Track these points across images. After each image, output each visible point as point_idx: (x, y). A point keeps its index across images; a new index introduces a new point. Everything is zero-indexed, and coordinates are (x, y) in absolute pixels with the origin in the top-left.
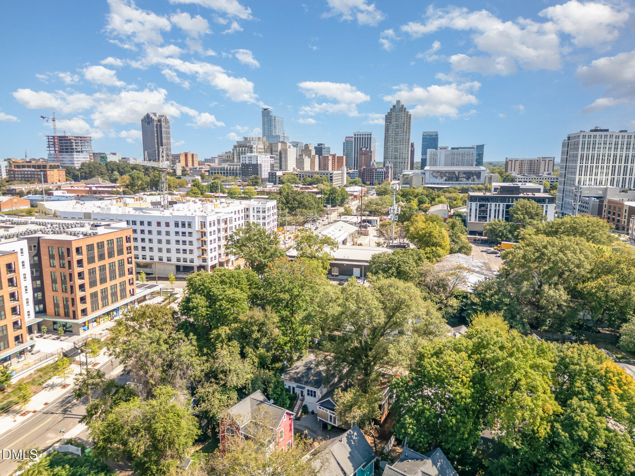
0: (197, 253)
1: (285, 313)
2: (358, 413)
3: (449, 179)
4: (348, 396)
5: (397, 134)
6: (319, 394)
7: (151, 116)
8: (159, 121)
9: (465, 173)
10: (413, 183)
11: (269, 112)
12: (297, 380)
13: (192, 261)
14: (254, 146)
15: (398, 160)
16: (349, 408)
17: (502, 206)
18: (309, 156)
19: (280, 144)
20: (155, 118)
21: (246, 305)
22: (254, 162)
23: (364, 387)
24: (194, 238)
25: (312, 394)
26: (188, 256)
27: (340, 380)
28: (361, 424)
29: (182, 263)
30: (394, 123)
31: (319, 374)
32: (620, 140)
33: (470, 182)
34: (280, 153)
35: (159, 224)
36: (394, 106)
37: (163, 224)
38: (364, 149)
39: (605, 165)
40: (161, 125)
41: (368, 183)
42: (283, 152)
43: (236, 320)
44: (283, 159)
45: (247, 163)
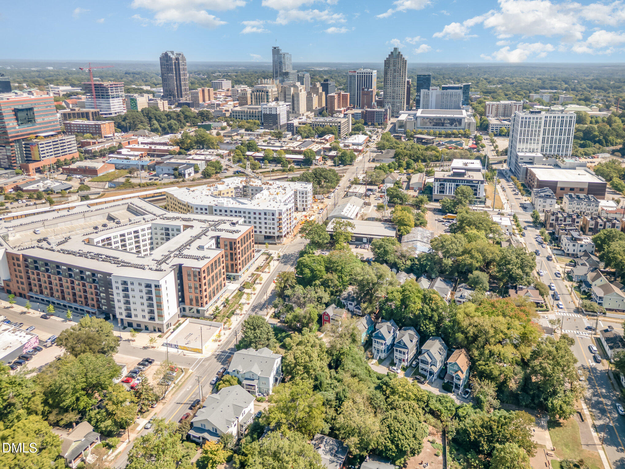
0: (277, 229)
1: (340, 274)
2: (369, 310)
3: (437, 124)
4: (365, 305)
5: (394, 78)
6: (353, 304)
7: (170, 54)
8: (177, 59)
9: (449, 119)
10: (407, 127)
11: (278, 50)
12: (345, 299)
13: (274, 233)
14: (270, 90)
15: (396, 100)
16: (366, 309)
17: (453, 185)
18: (317, 93)
19: (292, 89)
20: (173, 57)
21: (324, 272)
22: (274, 112)
23: (371, 302)
24: (275, 222)
25: (351, 304)
26: (272, 231)
27: (361, 299)
28: (370, 314)
29: (268, 234)
30: (392, 68)
31: (353, 297)
32: (548, 119)
33: (453, 127)
34: (293, 96)
35: (255, 213)
36: (392, 53)
37: (257, 214)
38: (366, 90)
39: (536, 138)
40: (179, 63)
41: (370, 123)
42: (295, 96)
43: (321, 278)
44: (295, 102)
45: (268, 113)
